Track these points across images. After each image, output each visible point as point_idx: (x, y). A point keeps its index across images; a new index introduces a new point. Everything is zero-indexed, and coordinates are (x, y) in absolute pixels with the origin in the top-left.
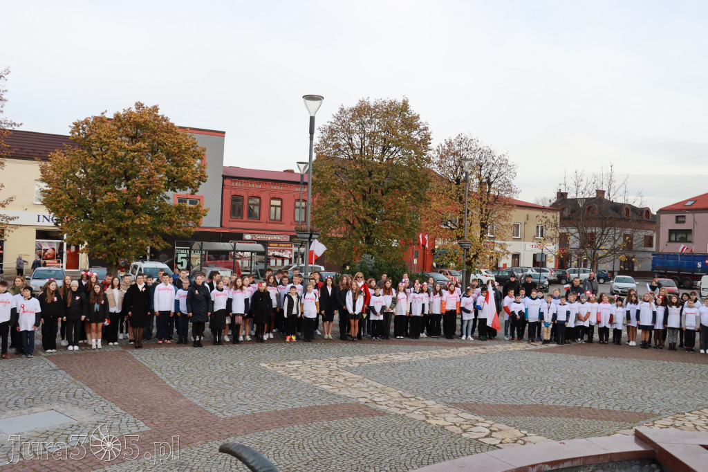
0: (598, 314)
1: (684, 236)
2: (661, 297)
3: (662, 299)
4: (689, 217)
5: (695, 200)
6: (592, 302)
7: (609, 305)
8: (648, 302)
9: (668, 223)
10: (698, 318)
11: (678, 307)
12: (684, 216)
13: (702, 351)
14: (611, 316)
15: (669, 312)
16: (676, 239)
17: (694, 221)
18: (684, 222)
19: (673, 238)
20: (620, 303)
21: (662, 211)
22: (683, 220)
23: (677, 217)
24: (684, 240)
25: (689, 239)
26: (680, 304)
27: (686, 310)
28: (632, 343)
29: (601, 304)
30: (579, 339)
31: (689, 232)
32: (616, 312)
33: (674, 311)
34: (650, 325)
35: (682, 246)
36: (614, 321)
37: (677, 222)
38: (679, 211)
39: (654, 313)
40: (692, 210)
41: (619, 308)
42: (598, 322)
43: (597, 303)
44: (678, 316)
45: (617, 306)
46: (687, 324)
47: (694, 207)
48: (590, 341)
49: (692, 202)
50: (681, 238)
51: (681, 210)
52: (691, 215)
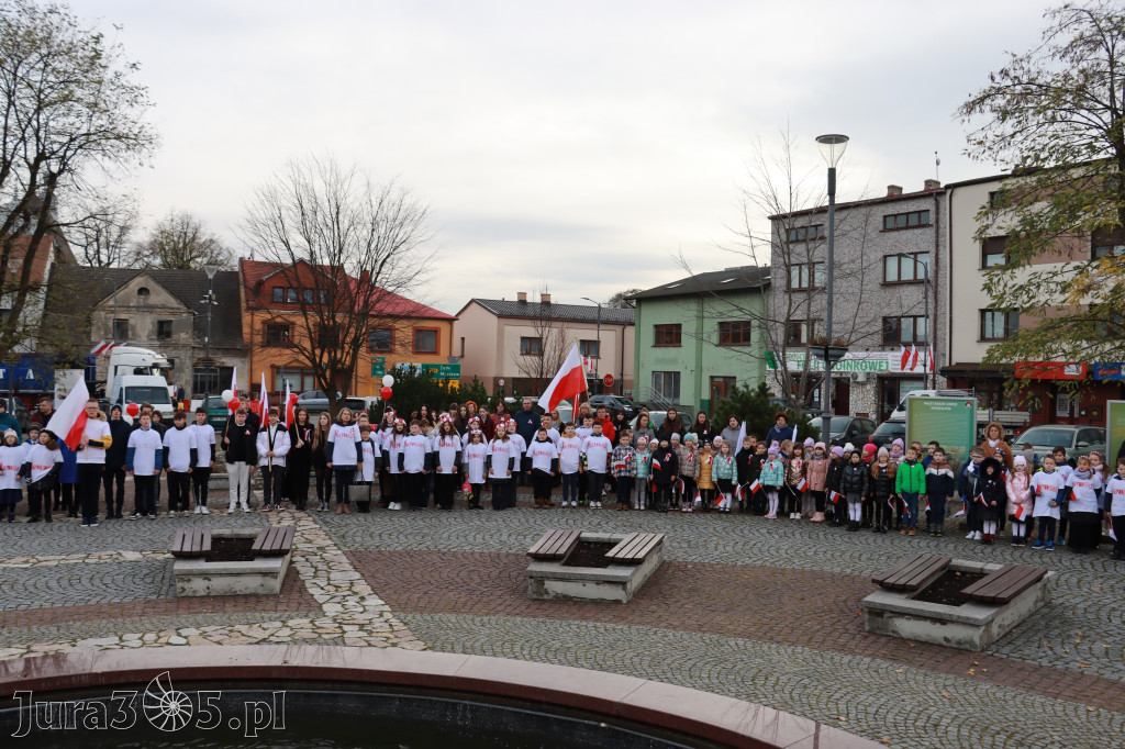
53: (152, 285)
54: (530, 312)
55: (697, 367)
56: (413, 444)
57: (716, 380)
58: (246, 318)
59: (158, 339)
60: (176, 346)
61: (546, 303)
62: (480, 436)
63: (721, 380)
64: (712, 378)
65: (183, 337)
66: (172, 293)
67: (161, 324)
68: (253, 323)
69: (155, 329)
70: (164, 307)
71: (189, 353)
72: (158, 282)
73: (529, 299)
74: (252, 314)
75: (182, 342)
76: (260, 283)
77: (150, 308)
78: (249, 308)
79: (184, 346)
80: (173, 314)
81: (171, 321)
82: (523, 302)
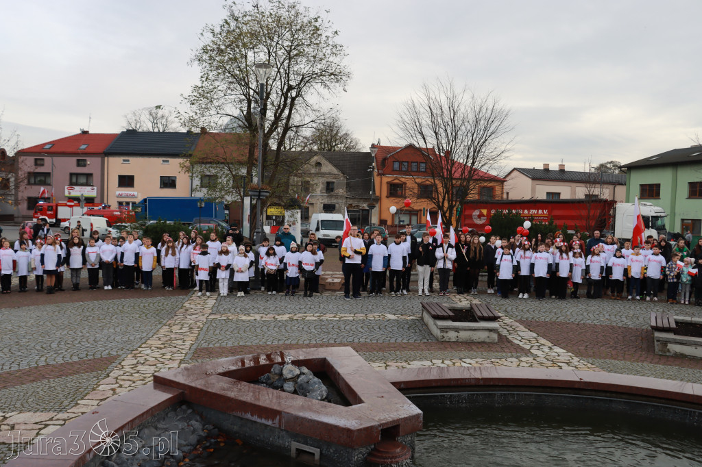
1: (43, 178)
4: (48, 160)
5: (53, 143)
9: (28, 165)
12: (43, 159)
16: (35, 181)
17: (53, 164)
18: (42, 165)
19: (32, 181)
21: (20, 153)
22: (42, 162)
23: (36, 160)
24: (44, 183)
25: (48, 181)
31: (47, 175)
35: (42, 189)
37: (36, 164)
47: (52, 150)
49: (50, 146)
50: (40, 181)
51: (39, 153)
52: (50, 158)
53: (324, 161)
54: (551, 176)
55: (671, 212)
56: (541, 258)
57: (686, 221)
58: (377, 180)
59: (326, 193)
60: (337, 197)
61: (562, 171)
62: (580, 253)
63: (690, 221)
64: (683, 220)
65: (341, 191)
66: (336, 166)
67: (328, 183)
68: (381, 184)
69: (325, 186)
70: (330, 174)
71: (344, 201)
72: (327, 159)
73: (551, 168)
74: (381, 177)
75: (340, 194)
76: (385, 159)
77: (323, 175)
78: (379, 174)
79: (341, 197)
80: (335, 178)
81: (333, 183)
82: (546, 170)
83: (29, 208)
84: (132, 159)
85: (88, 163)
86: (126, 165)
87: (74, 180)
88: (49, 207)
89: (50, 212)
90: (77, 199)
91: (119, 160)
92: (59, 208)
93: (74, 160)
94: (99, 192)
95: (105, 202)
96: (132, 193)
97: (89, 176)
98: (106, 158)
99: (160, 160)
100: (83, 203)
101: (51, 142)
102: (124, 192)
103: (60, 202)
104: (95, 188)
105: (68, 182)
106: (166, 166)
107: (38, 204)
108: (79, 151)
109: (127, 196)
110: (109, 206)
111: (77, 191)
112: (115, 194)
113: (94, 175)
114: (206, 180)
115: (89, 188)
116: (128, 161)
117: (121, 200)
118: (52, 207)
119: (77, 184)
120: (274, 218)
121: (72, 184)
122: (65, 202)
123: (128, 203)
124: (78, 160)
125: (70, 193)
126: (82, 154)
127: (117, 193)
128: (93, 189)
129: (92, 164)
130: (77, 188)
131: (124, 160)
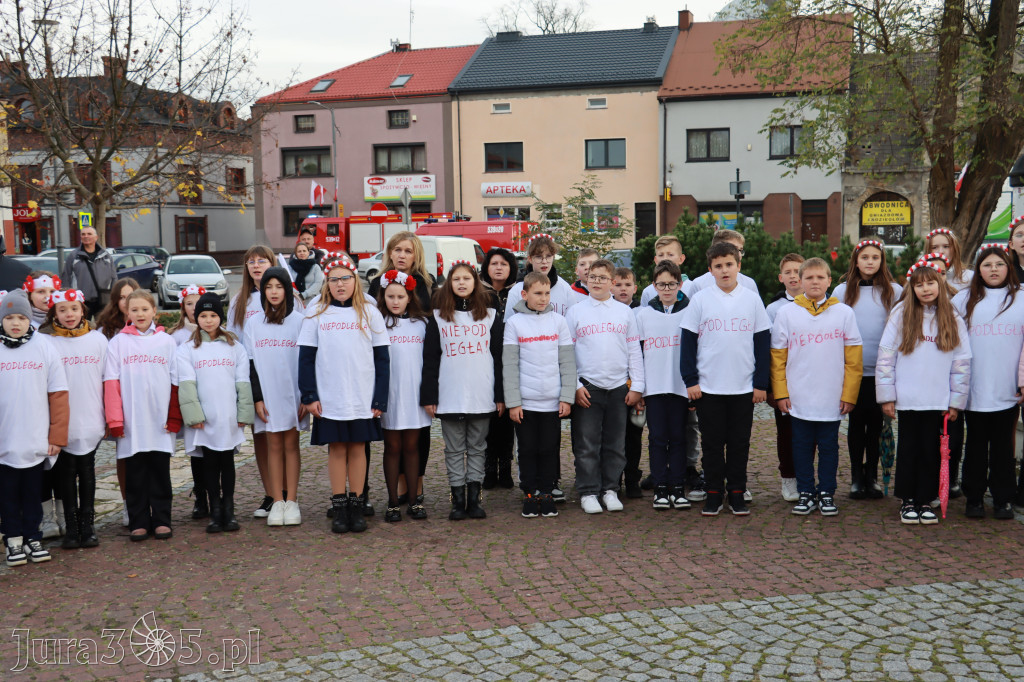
0: (110, 392)
1: (313, 162)
2: (402, 277)
3: (407, 286)
4: (322, 117)
5: (332, 78)
6: (69, 333)
7: (158, 341)
8: (348, 303)
9: (280, 132)
10: (568, 358)
11: (479, 315)
12: (312, 116)
13: (590, 504)
14: (175, 390)
15: (444, 341)
16: (297, 169)
17: (334, 125)
18: (311, 130)
19: (291, 168)
20: (209, 320)
21: (262, 107)
22: (309, 124)
23: (296, 118)
24: (316, 172)
25: (325, 168)
26: (487, 299)
27: (518, 325)
28: (285, 513)
29: (120, 337)
30: (16, 542)
31: (324, 151)
32: (197, 366)
33: (465, 333)
34: (369, 415)
35: (314, 184)
36: (189, 415)
37: (298, 130)
38: (298, 103)
39: (381, 355)
40: (330, 102)
41: (206, 344)
42: (115, 432)
43: (96, 337)
44: (486, 360)
45: (198, 339)
46: (527, 391)
47: (330, 94)
48: (80, 532)
49: (326, 84)
50: (307, 168)
51: (304, 102)
52: (327, 113)
83: (288, 232)
84: (514, 101)
85: (414, 118)
86: (502, 117)
87: (383, 161)
88: (330, 226)
89: (332, 239)
90: (394, 206)
91: (485, 105)
92: (353, 228)
93: (380, 112)
94: (442, 186)
95: (457, 208)
96: (519, 185)
97: (416, 148)
98: (454, 104)
99: (582, 99)
100: (406, 213)
101: (327, 75)
102: (499, 184)
103: (354, 214)
104: (432, 177)
105: (370, 168)
106: (599, 113)
107: (304, 222)
108: (392, 90)
109: (508, 192)
110: (468, 219)
111: (392, 188)
112: (480, 189)
113: (428, 146)
114: (699, 143)
115: (417, 179)
116: (507, 106)
117: (494, 203)
118: (337, 226)
119: (389, 171)
120: (881, 231)
121: (379, 172)
122: (367, 213)
123: (509, 212)
124: (390, 113)
125: (374, 193)
126: (400, 96)
127: (484, 187)
128: (427, 180)
129: (424, 121)
130: (390, 180)
131: (497, 107)
